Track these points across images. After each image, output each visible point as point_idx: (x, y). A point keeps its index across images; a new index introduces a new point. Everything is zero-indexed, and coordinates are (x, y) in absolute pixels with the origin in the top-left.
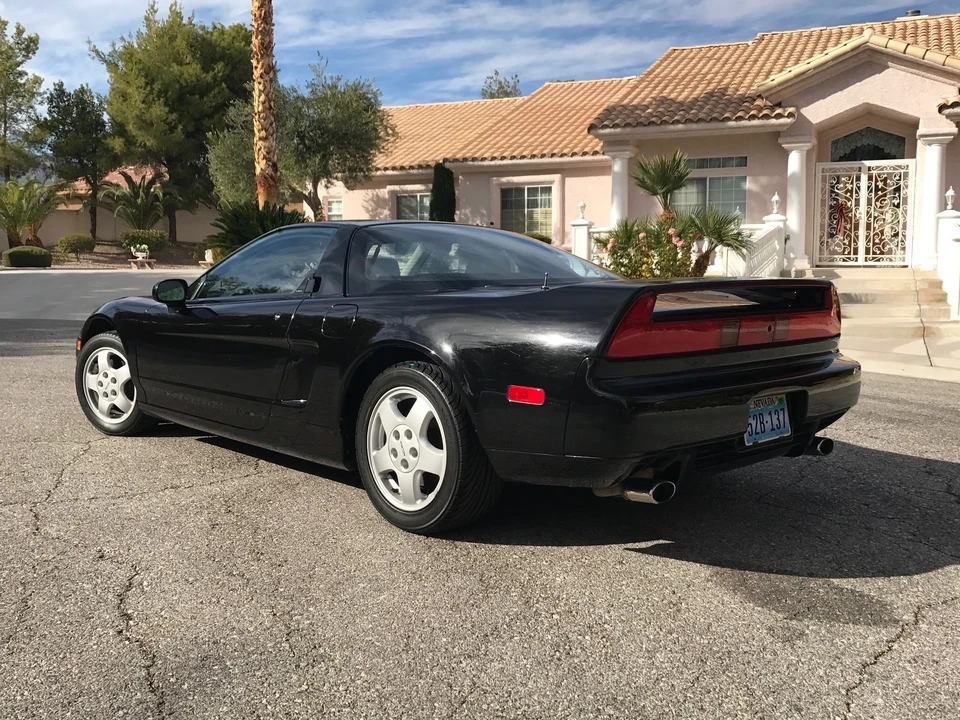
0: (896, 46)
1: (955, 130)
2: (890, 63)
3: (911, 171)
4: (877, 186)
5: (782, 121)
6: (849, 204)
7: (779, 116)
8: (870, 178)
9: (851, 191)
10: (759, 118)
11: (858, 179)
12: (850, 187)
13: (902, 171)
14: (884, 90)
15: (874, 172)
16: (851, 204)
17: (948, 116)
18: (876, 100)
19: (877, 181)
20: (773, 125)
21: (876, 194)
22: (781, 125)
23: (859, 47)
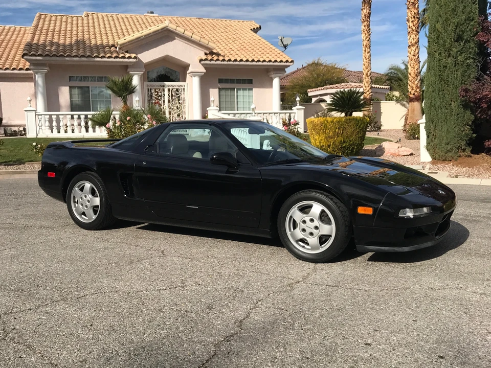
0: (180, 30)
1: (205, 71)
2: (176, 37)
3: (186, 88)
4: (172, 94)
5: (131, 60)
6: (160, 102)
7: (129, 58)
8: (169, 90)
9: (161, 96)
10: (119, 58)
11: (164, 90)
12: (160, 94)
13: (182, 88)
14: (174, 50)
15: (171, 88)
16: (161, 102)
17: (202, 65)
18: (172, 54)
19: (172, 92)
20: (126, 62)
21: (172, 98)
22: (130, 62)
23: (164, 28)
